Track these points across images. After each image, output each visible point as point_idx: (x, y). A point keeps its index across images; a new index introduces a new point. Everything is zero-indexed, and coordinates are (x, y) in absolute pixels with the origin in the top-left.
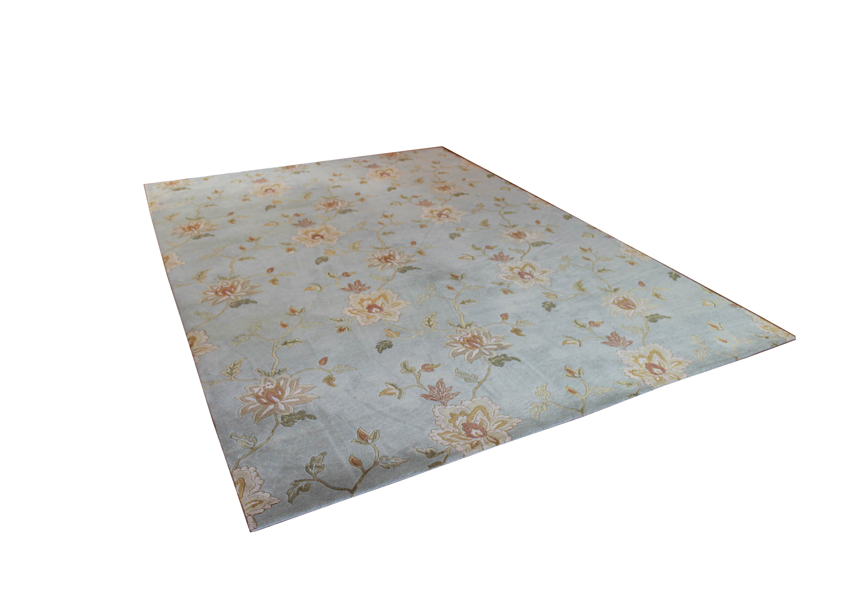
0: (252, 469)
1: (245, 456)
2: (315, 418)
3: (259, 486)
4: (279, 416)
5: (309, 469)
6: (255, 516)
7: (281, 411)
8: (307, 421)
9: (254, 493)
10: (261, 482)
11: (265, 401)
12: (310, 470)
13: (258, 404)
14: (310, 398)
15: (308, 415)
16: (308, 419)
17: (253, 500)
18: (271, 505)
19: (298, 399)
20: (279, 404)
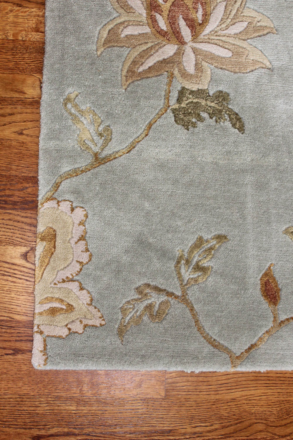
0: (79, 214)
1: (76, 173)
2: (241, 129)
3: (78, 267)
4: (179, 84)
5: (183, 266)
6: (47, 339)
7: (185, 75)
8: (224, 129)
9: (64, 281)
10: (85, 258)
11: (163, 25)
12: (183, 271)
13: (147, 30)
14: (255, 62)
15: (231, 110)
16: (228, 124)
17: (57, 296)
18: (85, 326)
19: (230, 54)
20: (188, 49)
